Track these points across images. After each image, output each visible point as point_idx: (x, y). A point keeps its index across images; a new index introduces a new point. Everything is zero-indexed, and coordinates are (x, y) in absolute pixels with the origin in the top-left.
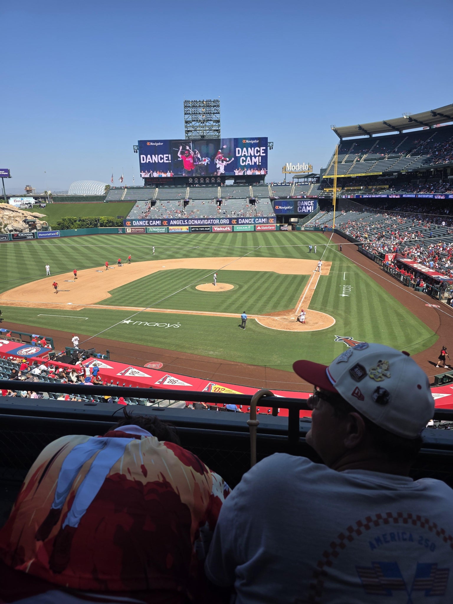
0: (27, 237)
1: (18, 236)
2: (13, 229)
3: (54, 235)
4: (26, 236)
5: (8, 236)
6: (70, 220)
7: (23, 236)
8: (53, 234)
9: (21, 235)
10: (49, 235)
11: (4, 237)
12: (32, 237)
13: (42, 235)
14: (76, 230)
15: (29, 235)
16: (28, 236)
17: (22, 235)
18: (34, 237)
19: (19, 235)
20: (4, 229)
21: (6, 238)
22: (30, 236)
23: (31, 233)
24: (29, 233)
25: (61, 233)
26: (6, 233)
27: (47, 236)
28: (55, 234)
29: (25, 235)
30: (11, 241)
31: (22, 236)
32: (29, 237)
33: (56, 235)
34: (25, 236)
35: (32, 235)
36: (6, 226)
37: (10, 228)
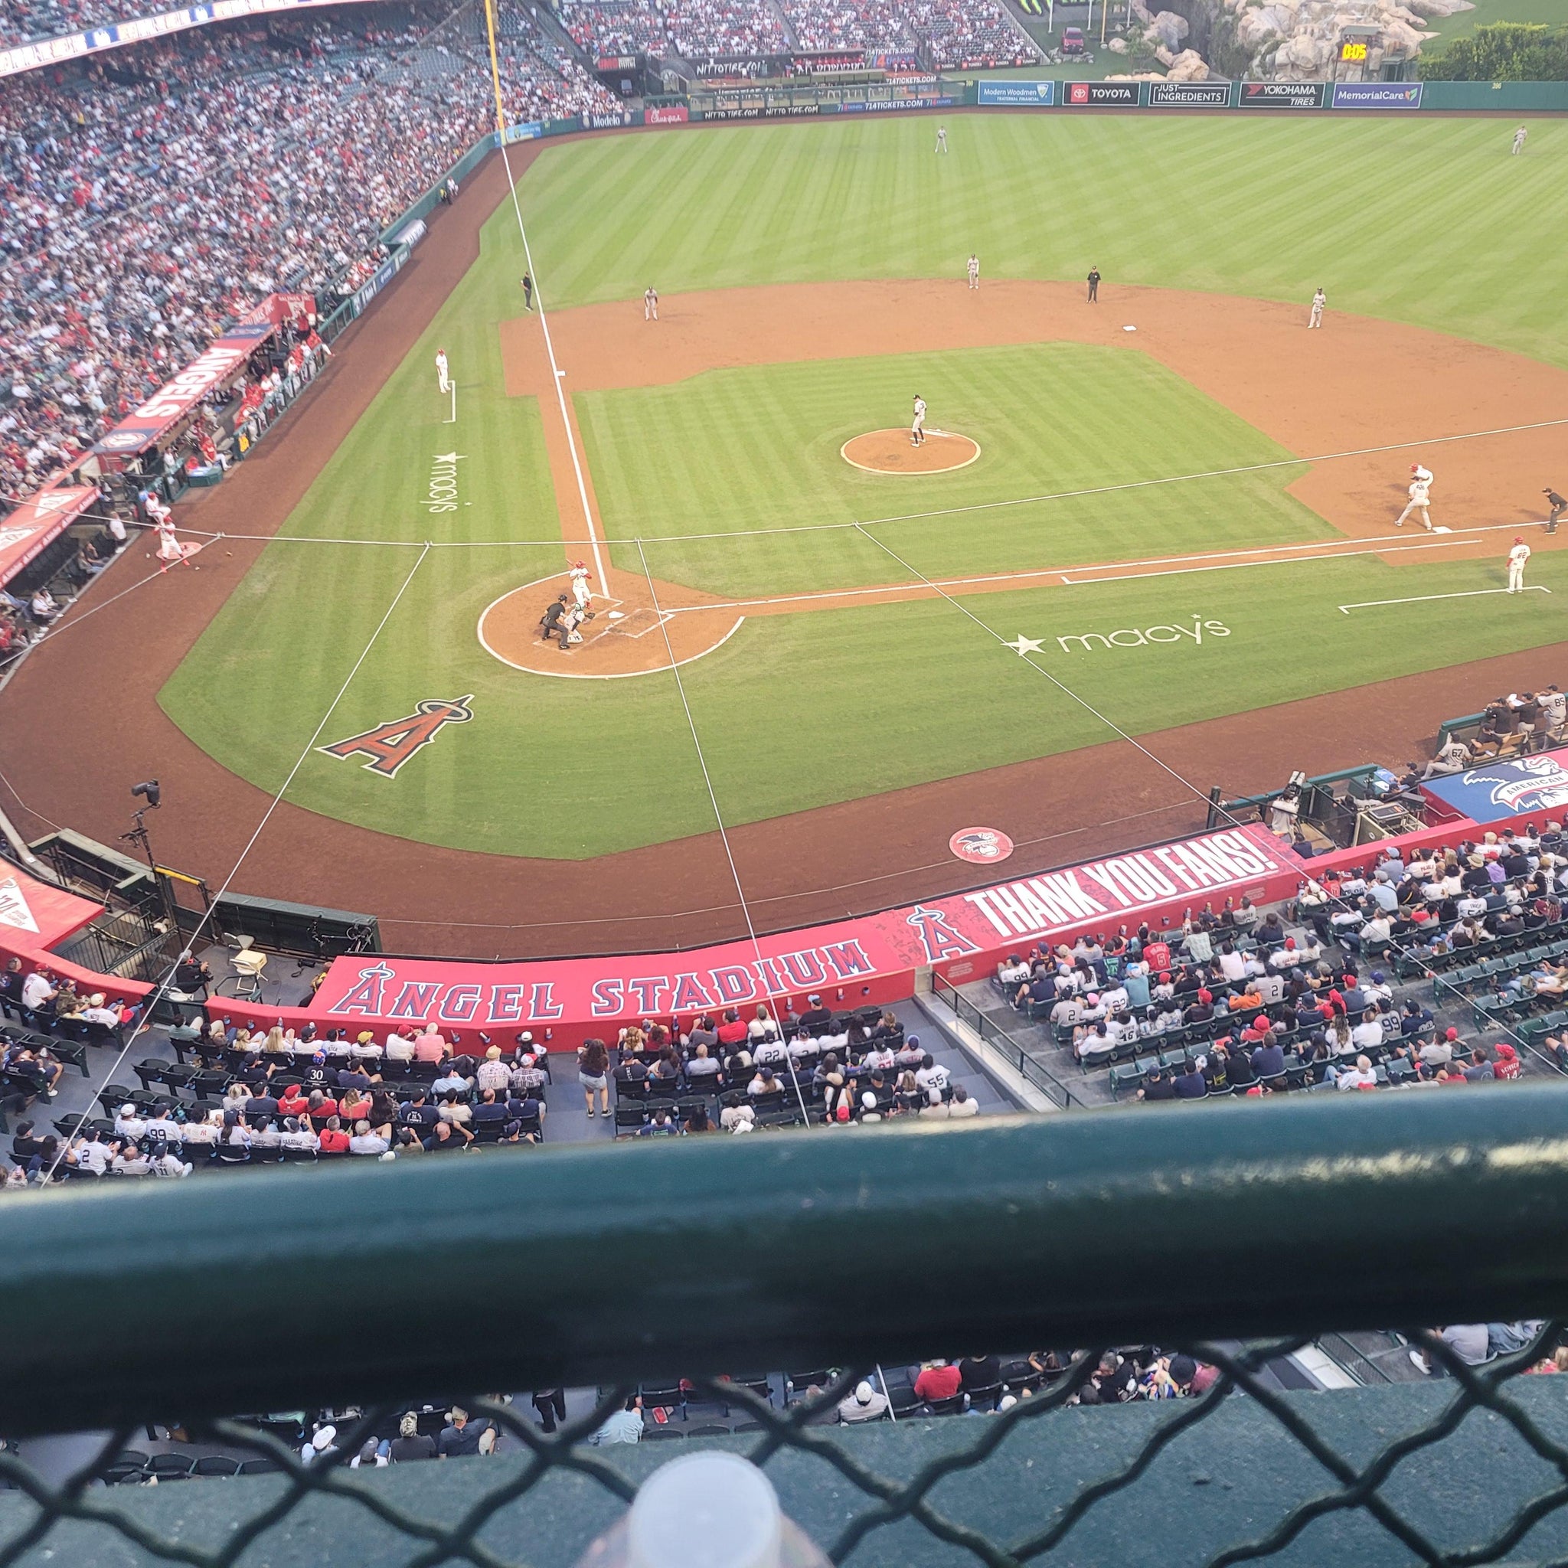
0: (1293, 99)
1: (1261, 92)
2: (1286, 61)
3: (1397, 102)
4: (1290, 95)
5: (1228, 91)
7: (1278, 95)
8: (1392, 97)
9: (1272, 90)
10: (1377, 97)
11: (1216, 91)
12: (1313, 99)
13: (1349, 96)
14: (1497, 86)
15: (1302, 91)
16: (1297, 95)
17: (1277, 90)
19: (1267, 90)
20: (1264, 57)
21: (1222, 96)
22: (1302, 96)
23: (1310, 86)
24: (1305, 87)
25: (1427, 91)
26: (1261, 75)
28: (1401, 96)
29: (1288, 90)
30: (1233, 110)
31: (1274, 95)
32: (1300, 101)
33: (1405, 102)
34: (1286, 95)
35: (1311, 95)
36: (1276, 46)
37: (1280, 56)
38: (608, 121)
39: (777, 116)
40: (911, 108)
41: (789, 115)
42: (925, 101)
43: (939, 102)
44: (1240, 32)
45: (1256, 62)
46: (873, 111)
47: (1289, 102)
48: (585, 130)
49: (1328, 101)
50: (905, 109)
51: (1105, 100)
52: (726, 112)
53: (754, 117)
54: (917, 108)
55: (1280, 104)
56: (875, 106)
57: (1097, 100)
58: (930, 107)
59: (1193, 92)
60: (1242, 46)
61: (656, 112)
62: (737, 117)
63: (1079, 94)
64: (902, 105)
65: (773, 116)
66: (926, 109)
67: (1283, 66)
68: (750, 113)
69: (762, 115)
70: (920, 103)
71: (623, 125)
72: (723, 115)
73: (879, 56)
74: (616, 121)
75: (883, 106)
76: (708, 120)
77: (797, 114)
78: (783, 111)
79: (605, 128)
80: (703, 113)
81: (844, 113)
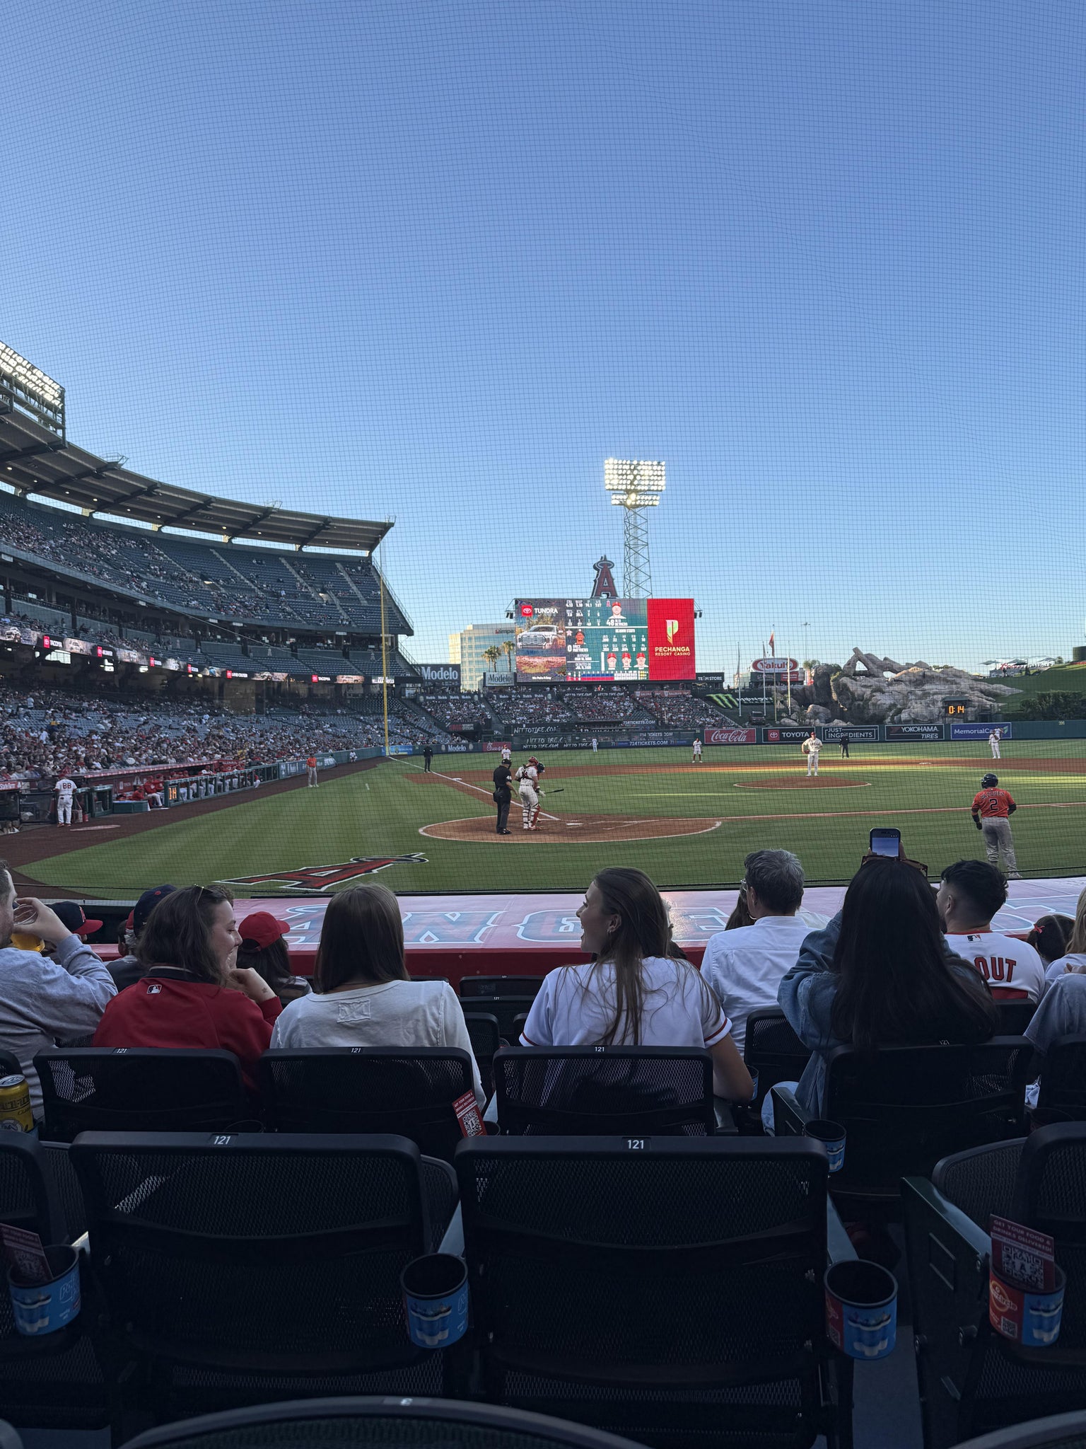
0: (923, 735)
1: (900, 731)
2: (909, 718)
4: (920, 732)
5: (876, 731)
6: (1056, 696)
7: (911, 732)
9: (907, 729)
10: (981, 732)
11: (868, 731)
12: (936, 734)
13: (961, 732)
14: (1062, 723)
15: (928, 729)
16: (925, 732)
17: (911, 729)
18: (941, 736)
19: (904, 729)
20: (892, 718)
21: (873, 734)
22: (929, 732)
23: (933, 726)
24: (929, 726)
25: (1015, 726)
26: (895, 725)
27: (977, 735)
30: (882, 742)
31: (909, 732)
32: (927, 736)
34: (917, 732)
35: (934, 732)
36: (899, 711)
37: (904, 716)
38: (457, 749)
40: (661, 746)
41: (578, 748)
44: (871, 707)
45: (888, 720)
46: (636, 746)
47: (920, 737)
48: (443, 753)
49: (948, 734)
51: (791, 739)
52: (537, 745)
53: (556, 748)
54: (664, 746)
55: (916, 737)
57: (786, 739)
58: (671, 745)
59: (853, 732)
60: (874, 714)
61: (490, 744)
62: (544, 749)
63: (774, 735)
64: (655, 743)
66: (669, 745)
67: (907, 722)
68: (553, 746)
69: (561, 748)
71: (468, 752)
72: (535, 746)
74: (463, 748)
75: (642, 744)
78: (576, 745)
79: (456, 752)
80: (522, 745)
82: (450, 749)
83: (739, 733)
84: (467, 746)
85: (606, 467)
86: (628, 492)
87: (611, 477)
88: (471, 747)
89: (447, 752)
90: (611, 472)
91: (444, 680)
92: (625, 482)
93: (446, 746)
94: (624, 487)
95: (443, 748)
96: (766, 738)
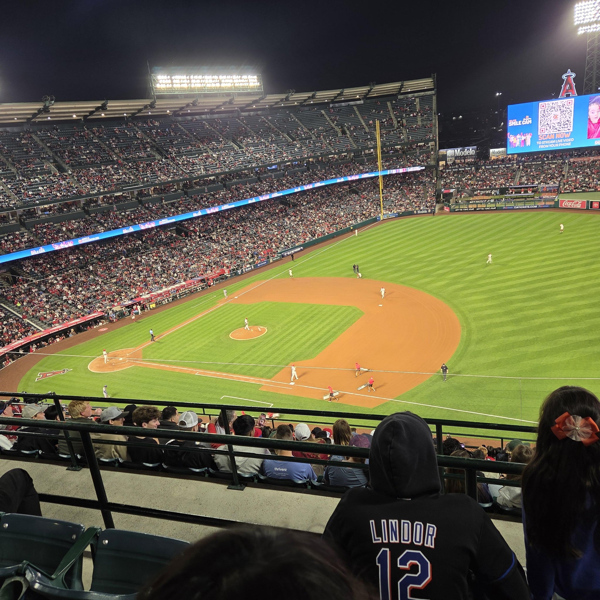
38: (423, 212)
39: (481, 210)
40: (532, 208)
41: (484, 210)
42: (538, 206)
43: (544, 206)
46: (517, 209)
48: (414, 214)
50: (530, 208)
52: (463, 209)
53: (473, 211)
54: (534, 208)
56: (518, 207)
58: (540, 208)
62: (466, 211)
64: (529, 207)
65: (479, 210)
68: (471, 210)
69: (475, 210)
70: (536, 207)
71: (428, 213)
72: (462, 210)
73: (544, 187)
74: (426, 212)
75: (521, 207)
76: (457, 211)
77: (488, 210)
78: (483, 209)
79: (422, 214)
80: (455, 209)
81: (504, 209)
82: (419, 212)
83: (577, 203)
84: (427, 210)
85: (577, 9)
86: (590, 24)
87: (580, 15)
88: (429, 211)
89: (417, 214)
90: (580, 11)
91: (467, 156)
92: (590, 16)
93: (417, 211)
94: (588, 21)
95: (415, 212)
96: (591, 207)
